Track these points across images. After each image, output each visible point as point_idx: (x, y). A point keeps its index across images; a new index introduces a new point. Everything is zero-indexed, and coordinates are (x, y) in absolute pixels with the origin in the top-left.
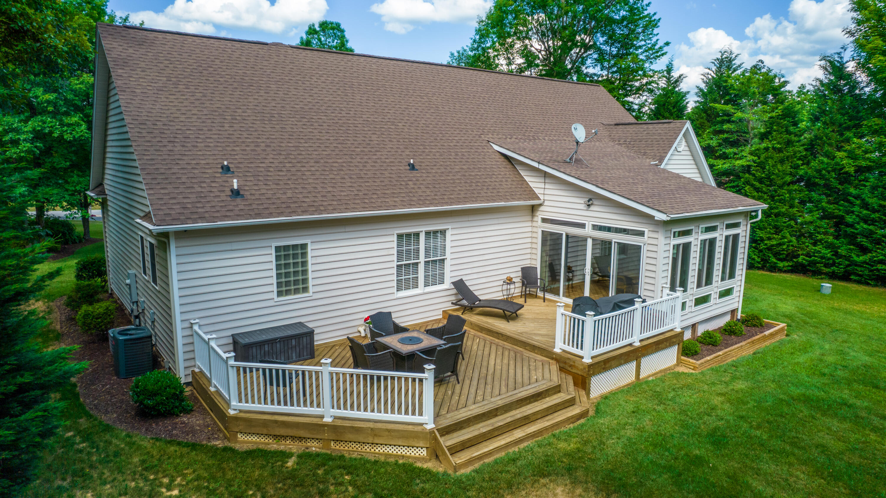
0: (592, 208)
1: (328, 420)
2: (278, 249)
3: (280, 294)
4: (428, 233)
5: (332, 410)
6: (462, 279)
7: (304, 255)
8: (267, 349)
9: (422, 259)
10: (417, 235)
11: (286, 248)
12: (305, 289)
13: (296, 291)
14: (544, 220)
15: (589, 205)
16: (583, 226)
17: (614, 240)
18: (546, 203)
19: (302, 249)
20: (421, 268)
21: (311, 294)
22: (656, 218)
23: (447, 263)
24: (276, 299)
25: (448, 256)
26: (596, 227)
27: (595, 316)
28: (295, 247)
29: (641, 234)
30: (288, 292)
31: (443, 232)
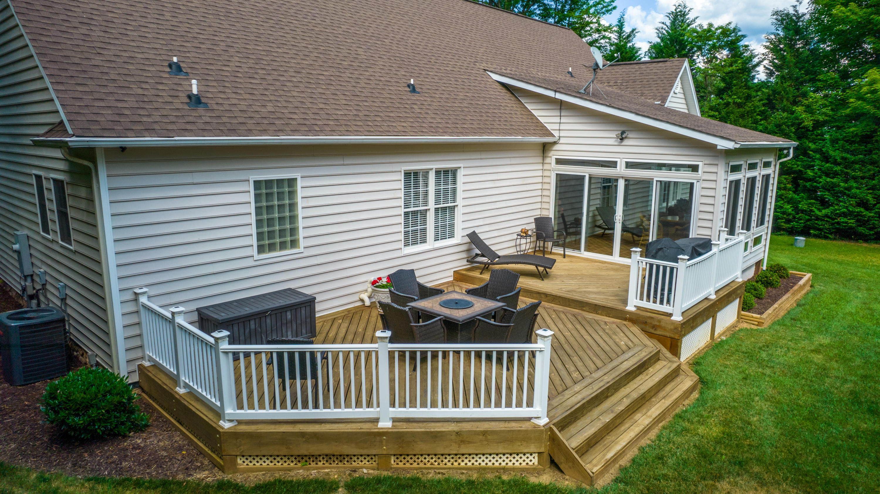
0: (626, 142)
1: (385, 424)
2: (257, 184)
3: (261, 249)
4: (438, 172)
5: (391, 409)
6: (474, 232)
7: (292, 194)
8: (253, 326)
9: (432, 205)
10: (426, 173)
11: (269, 183)
12: (294, 243)
13: (283, 246)
14: (559, 162)
15: (622, 139)
16: (613, 164)
17: (655, 179)
18: (562, 141)
19: (289, 186)
20: (431, 217)
21: (301, 249)
22: (719, 147)
23: (458, 212)
24: (257, 257)
25: (459, 201)
26: (629, 165)
27: (689, 260)
28: (280, 182)
29: (694, 168)
30: (272, 247)
31: (454, 172)
